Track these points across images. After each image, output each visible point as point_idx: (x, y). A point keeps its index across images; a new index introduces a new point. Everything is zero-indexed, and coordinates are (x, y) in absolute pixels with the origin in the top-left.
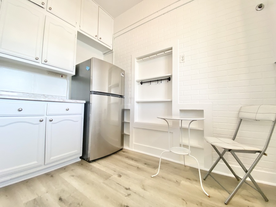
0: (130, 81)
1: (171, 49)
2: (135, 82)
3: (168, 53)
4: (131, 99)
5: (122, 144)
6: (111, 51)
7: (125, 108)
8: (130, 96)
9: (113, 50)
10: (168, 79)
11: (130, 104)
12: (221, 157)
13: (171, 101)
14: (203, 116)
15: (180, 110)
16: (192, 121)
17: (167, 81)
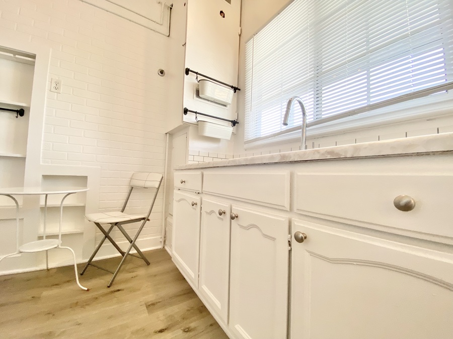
1: (33, 56)
10: (17, 111)
12: (107, 236)
13: (23, 159)
14: (85, 185)
15: (43, 176)
16: (68, 195)
17: (15, 114)
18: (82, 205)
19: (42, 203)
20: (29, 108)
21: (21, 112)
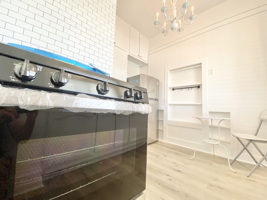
0: (164, 88)
1: (201, 64)
2: (168, 89)
3: (198, 67)
4: (164, 102)
5: (158, 137)
6: (147, 65)
7: (160, 109)
8: (163, 99)
9: (149, 64)
10: (198, 87)
11: (163, 106)
12: (245, 148)
13: (201, 105)
14: (229, 117)
15: (209, 112)
16: (222, 120)
17: (197, 88)
18: (229, 127)
19: (210, 124)
20: (201, 85)
21: (199, 87)
